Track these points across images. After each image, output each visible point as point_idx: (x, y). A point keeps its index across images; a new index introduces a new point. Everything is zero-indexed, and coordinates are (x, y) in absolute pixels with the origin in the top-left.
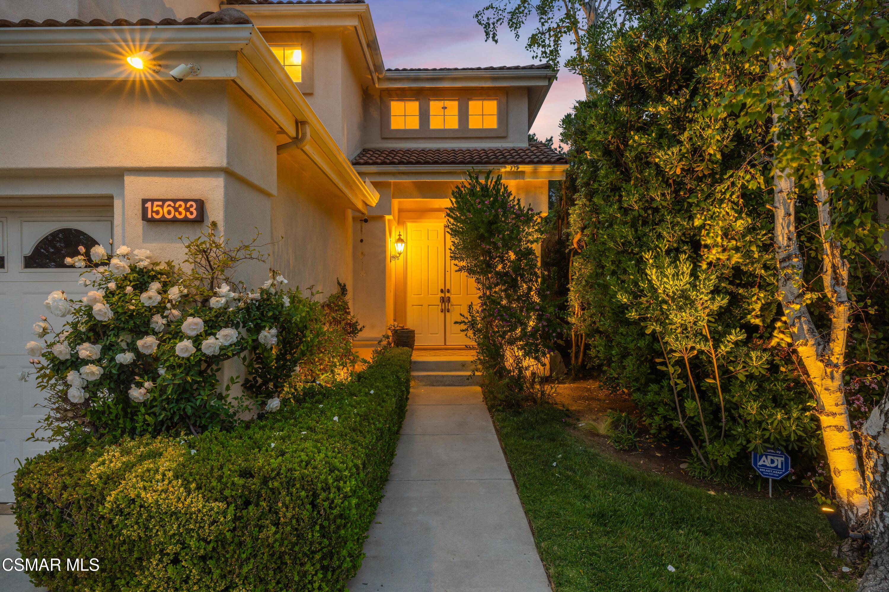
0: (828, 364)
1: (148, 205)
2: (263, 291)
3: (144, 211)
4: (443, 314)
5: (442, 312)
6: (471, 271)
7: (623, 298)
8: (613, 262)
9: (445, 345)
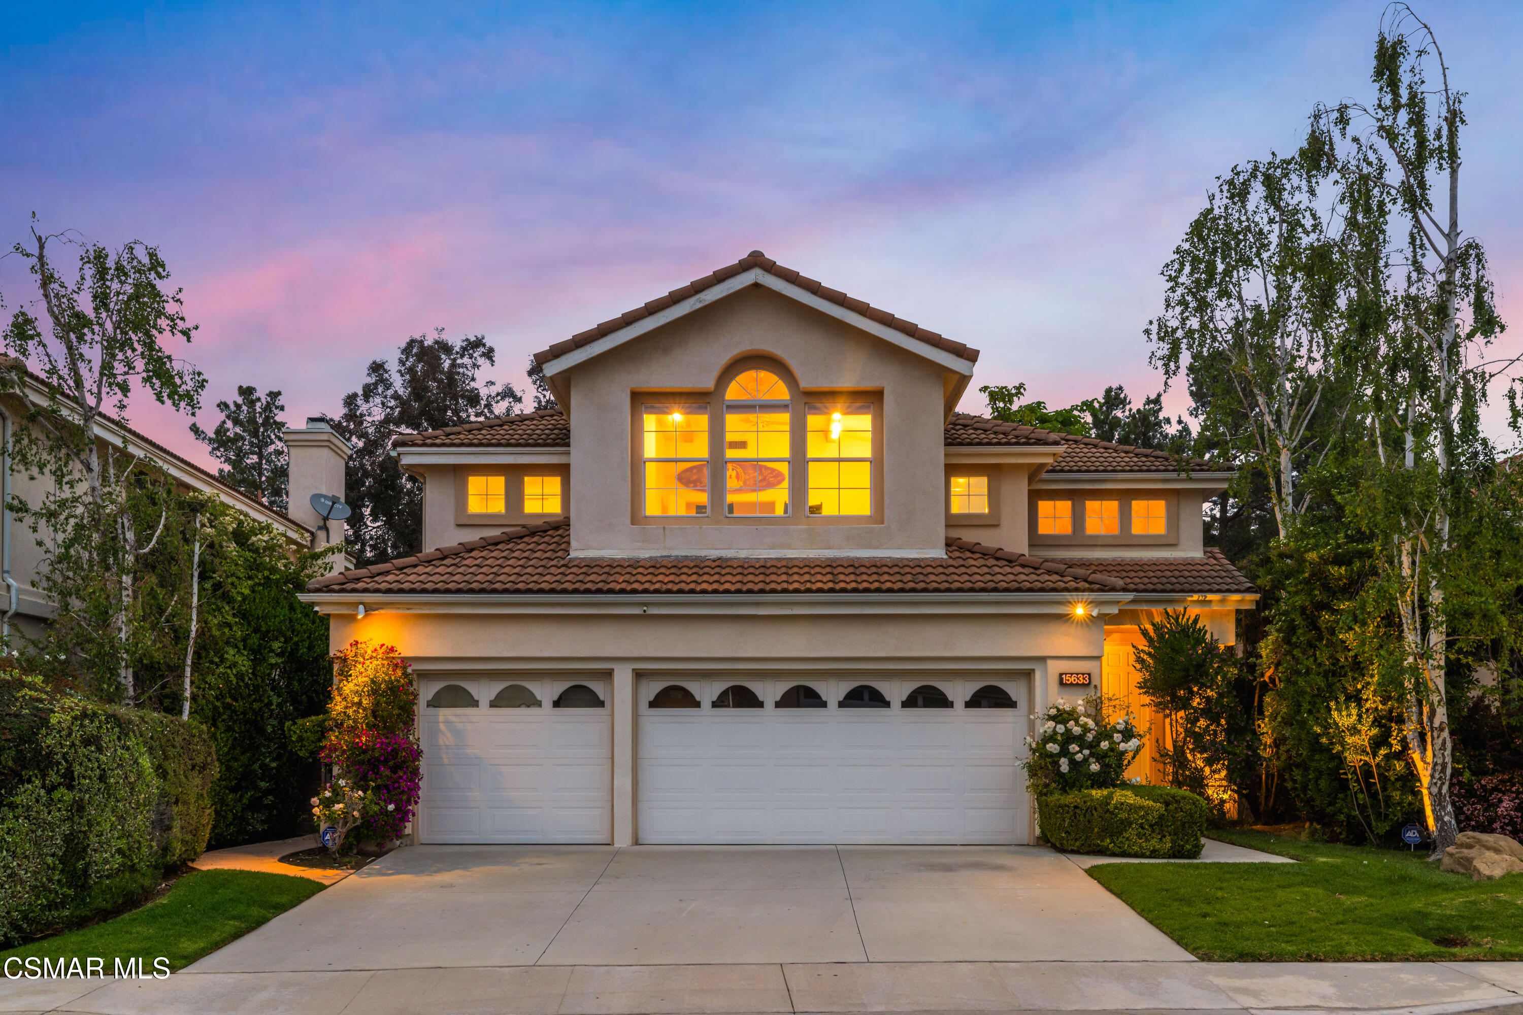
0: (1425, 762)
1: (1063, 676)
2: (1126, 722)
3: (1061, 680)
7: (1318, 730)
8: (1309, 702)
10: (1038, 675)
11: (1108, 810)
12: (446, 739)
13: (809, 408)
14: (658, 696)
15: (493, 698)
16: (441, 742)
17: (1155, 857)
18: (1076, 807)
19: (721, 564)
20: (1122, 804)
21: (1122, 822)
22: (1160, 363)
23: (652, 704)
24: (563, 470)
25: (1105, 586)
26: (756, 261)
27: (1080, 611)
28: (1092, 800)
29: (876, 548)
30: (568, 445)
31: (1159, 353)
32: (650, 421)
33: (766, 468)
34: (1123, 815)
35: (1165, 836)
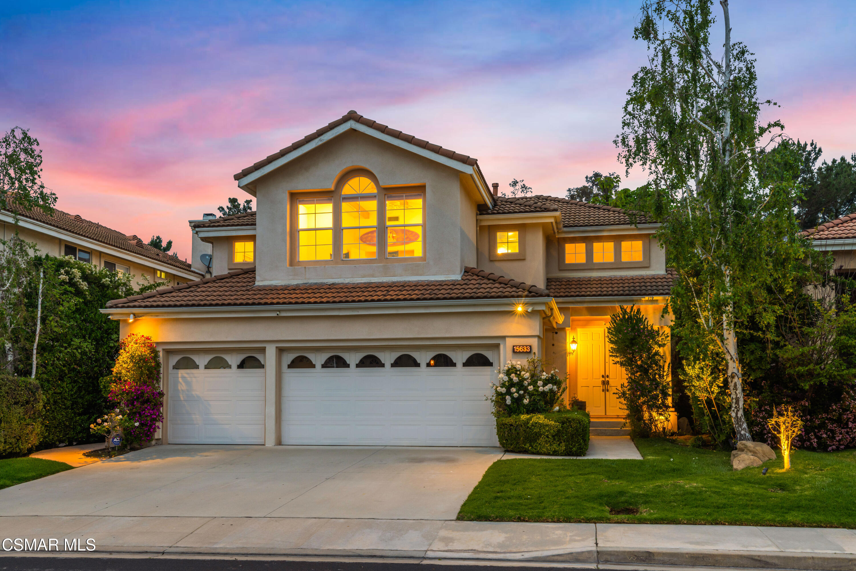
1: (515, 347)
2: (552, 374)
3: (514, 349)
4: (604, 393)
5: (603, 391)
6: (622, 364)
7: (682, 378)
9: (606, 415)
10: (502, 347)
11: (528, 427)
12: (182, 386)
13: (388, 197)
14: (293, 362)
15: (206, 363)
16: (180, 388)
17: (556, 455)
18: (511, 425)
19: (331, 287)
20: (536, 423)
21: (536, 433)
22: (624, 160)
23: (290, 366)
24: (252, 238)
25: (537, 294)
26: (352, 116)
27: (520, 309)
28: (520, 421)
29: (421, 275)
30: (255, 225)
31: (623, 154)
32: (302, 208)
33: (408, 231)
34: (537, 430)
35: (561, 443)
